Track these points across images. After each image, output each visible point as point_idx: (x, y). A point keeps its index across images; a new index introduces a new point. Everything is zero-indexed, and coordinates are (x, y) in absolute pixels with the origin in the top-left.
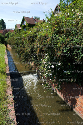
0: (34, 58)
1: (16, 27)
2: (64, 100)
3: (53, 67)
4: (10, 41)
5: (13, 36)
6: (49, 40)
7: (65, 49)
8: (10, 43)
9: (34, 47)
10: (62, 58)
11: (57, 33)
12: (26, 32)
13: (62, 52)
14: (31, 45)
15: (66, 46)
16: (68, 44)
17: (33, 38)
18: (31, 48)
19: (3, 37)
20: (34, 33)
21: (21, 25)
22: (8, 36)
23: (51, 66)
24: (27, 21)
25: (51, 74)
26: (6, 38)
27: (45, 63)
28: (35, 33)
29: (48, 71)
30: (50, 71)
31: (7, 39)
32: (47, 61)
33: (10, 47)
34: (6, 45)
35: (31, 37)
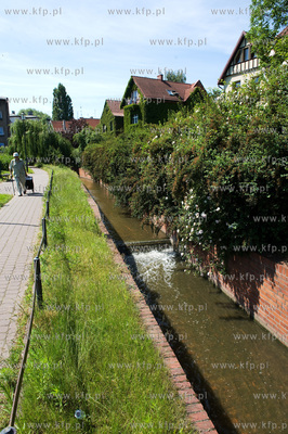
0: (165, 202)
1: (106, 109)
2: (235, 300)
3: (204, 215)
4: (88, 157)
5: (97, 140)
6: (196, 160)
8: (90, 164)
9: (165, 175)
10: (219, 196)
11: (213, 146)
14: (158, 170)
15: (228, 173)
16: (231, 169)
17: (164, 154)
18: (158, 178)
19: (67, 146)
20: (167, 141)
21: (124, 103)
22: (82, 143)
23: (200, 213)
24: (144, 89)
26: (76, 146)
27: (189, 207)
28: (169, 141)
29: (195, 224)
30: (199, 224)
31: (77, 150)
32: (193, 204)
33: (89, 177)
34: (76, 168)
35: (158, 151)
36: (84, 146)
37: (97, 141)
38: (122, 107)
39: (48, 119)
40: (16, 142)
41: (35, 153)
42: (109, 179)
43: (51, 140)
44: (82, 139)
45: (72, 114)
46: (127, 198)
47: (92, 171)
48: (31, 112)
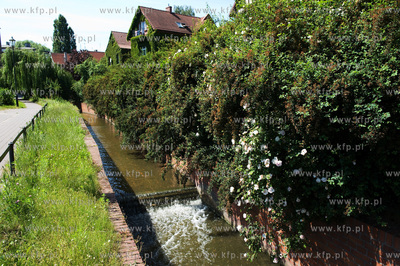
0: (196, 140)
1: (112, 41)
4: (91, 90)
7: (323, 100)
8: (93, 98)
9: (196, 101)
10: (312, 129)
11: (282, 50)
12: (159, 56)
13: (314, 109)
14: (184, 95)
16: (330, 83)
17: (192, 72)
18: (185, 106)
19: (67, 78)
21: (131, 34)
22: (85, 75)
23: (271, 159)
24: (152, 20)
25: (270, 190)
26: (78, 79)
27: (250, 149)
28: (199, 55)
29: (261, 177)
30: (269, 177)
31: (79, 83)
33: (92, 112)
34: (78, 103)
35: (184, 68)
36: (86, 78)
37: (101, 73)
38: (128, 39)
39: (48, 52)
40: (6, 74)
41: (29, 85)
42: (115, 112)
43: (49, 73)
44: (84, 72)
45: (75, 47)
46: (138, 134)
47: (95, 104)
48: (28, 44)
